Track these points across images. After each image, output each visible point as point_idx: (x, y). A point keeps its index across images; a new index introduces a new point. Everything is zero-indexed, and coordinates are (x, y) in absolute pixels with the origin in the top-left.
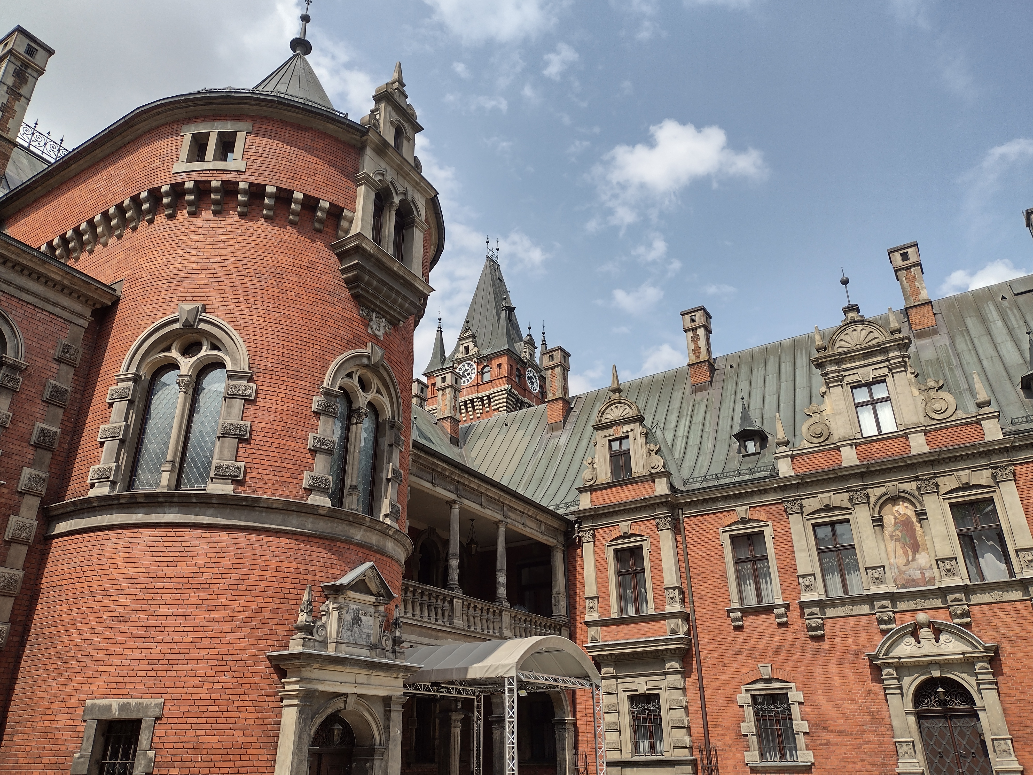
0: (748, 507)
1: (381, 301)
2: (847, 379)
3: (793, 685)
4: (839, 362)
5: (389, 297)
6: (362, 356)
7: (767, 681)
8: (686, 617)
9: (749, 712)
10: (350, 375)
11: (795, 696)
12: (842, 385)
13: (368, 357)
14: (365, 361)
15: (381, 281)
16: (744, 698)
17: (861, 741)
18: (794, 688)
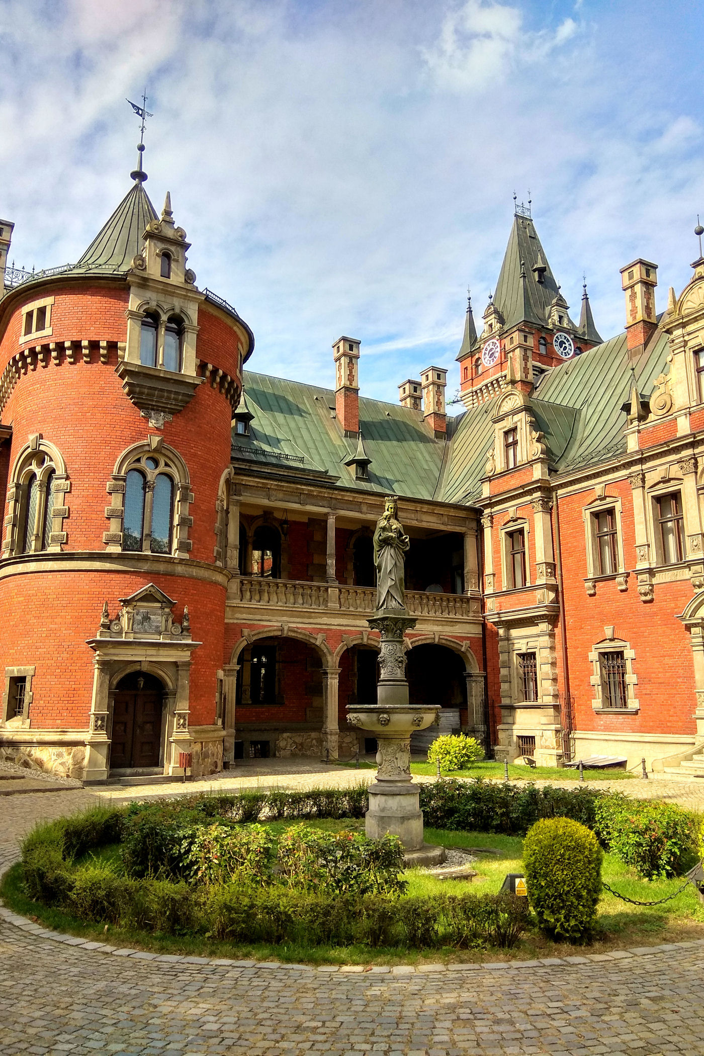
0: (603, 485)
1: (156, 401)
2: (690, 344)
3: (628, 644)
4: (684, 325)
5: (162, 397)
6: (144, 445)
7: (612, 640)
8: (554, 588)
9: (596, 667)
10: (138, 460)
11: (629, 654)
12: (685, 351)
13: (149, 445)
14: (147, 448)
15: (150, 388)
16: (593, 656)
17: (674, 691)
18: (628, 647)
